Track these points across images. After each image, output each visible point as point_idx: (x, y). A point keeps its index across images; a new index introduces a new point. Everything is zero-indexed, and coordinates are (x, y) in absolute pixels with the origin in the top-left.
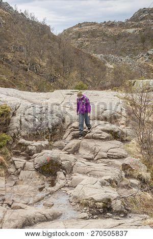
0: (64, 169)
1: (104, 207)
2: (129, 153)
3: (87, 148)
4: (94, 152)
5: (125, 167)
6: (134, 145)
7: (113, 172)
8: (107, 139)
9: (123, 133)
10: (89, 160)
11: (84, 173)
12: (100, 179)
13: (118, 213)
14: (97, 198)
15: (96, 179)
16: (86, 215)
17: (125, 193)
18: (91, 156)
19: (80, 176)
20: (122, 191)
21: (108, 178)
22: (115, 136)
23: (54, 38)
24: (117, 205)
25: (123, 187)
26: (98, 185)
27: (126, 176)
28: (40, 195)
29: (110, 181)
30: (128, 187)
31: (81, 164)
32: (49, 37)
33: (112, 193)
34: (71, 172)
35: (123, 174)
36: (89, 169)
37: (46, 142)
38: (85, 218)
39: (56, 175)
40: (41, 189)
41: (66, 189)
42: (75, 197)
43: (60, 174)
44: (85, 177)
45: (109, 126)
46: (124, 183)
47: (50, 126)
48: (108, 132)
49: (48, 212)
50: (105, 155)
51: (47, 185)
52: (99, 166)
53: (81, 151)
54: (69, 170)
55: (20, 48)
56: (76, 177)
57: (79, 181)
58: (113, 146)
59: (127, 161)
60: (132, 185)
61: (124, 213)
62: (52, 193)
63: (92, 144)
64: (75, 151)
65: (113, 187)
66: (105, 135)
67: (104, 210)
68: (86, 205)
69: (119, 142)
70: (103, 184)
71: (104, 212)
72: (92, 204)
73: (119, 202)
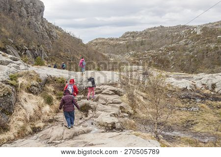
0: (92, 109)
1: (112, 127)
2: (123, 101)
3: (103, 99)
4: (106, 100)
5: (121, 108)
6: (125, 97)
7: (116, 110)
8: (112, 94)
9: (119, 91)
10: (104, 104)
11: (101, 111)
12: (109, 113)
13: (119, 129)
14: (108, 122)
15: (107, 113)
16: (103, 130)
17: (122, 120)
18: (105, 102)
19: (100, 112)
20: (120, 119)
21: (113, 113)
22: (116, 93)
23: (84, 45)
24: (118, 125)
25: (120, 117)
26: (109, 116)
27: (122, 112)
28: (80, 121)
29: (114, 114)
30: (123, 117)
31: (100, 106)
32: (81, 45)
33: (116, 120)
35: (120, 111)
36: (104, 109)
37: (83, 96)
38: (103, 132)
39: (88, 112)
40: (81, 119)
41: (93, 118)
42: (98, 122)
43: (90, 111)
45: (113, 88)
46: (120, 115)
47: (84, 88)
48: (112, 91)
49: (85, 129)
50: (111, 102)
51: (84, 116)
52: (108, 107)
53: (100, 100)
54: (94, 109)
55: (67, 50)
56: (98, 112)
57: (100, 114)
58: (115, 98)
59: (122, 105)
60: (125, 116)
61: (121, 129)
62: (86, 120)
63: (105, 96)
64: (97, 100)
65: (116, 117)
66: (111, 92)
67: (112, 128)
68: (103, 126)
69: (117, 96)
70: (111, 116)
71: (112, 129)
72: (106, 125)
73: (119, 124)
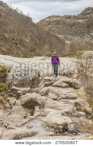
0: (39, 105)
1: (63, 129)
2: (79, 95)
3: (53, 92)
4: (57, 95)
5: (76, 104)
6: (82, 91)
7: (69, 107)
8: (65, 87)
9: (75, 83)
10: (54, 99)
11: (51, 108)
12: (61, 112)
13: (72, 132)
14: (59, 123)
15: (58, 111)
16: (52, 133)
17: (76, 120)
18: (56, 97)
19: (49, 109)
20: (74, 119)
21: (66, 111)
22: (70, 85)
23: (34, 25)
24: (71, 127)
25: (75, 116)
26: (60, 115)
27: (77, 110)
28: (25, 121)
29: (67, 113)
30: (78, 116)
31: (50, 102)
32: (31, 24)
33: (68, 120)
34: (43, 107)
35: (75, 108)
36: (55, 105)
37: (29, 88)
38: (51, 135)
39: (34, 109)
40: (25, 117)
41: (40, 117)
42: (46, 122)
43: (37, 108)
44: (52, 110)
45: (67, 79)
46: (75, 114)
47: (31, 79)
48: (66, 82)
49: (29, 131)
50: (64, 96)
51: (29, 114)
52: (60, 104)
53: (50, 94)
54: (42, 106)
55: (13, 31)
56: (47, 110)
57: (48, 112)
58: (69, 92)
59: (77, 101)
60: (81, 115)
61: (75, 132)
62: (32, 120)
63: (56, 90)
64: (46, 94)
65: (69, 116)
66: (64, 84)
68: (52, 127)
69: (73, 89)
70: (63, 114)
71: (63, 132)
72: (56, 126)
73: (72, 126)
